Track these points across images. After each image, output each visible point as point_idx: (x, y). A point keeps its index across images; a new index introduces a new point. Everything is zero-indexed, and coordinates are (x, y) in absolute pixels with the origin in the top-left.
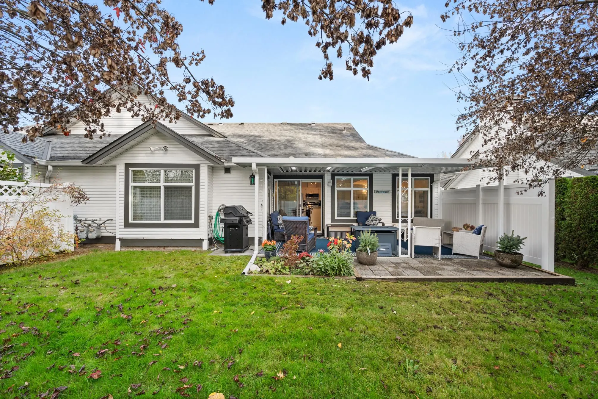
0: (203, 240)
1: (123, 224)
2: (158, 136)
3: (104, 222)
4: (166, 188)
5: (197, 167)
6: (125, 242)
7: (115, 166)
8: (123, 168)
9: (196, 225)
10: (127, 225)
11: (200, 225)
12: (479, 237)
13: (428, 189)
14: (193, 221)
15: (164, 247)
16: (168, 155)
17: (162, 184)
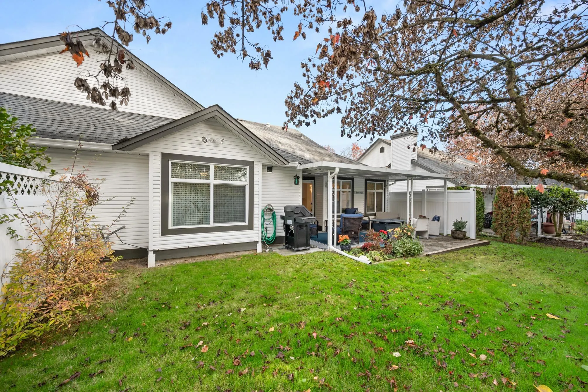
0: (257, 242)
1: (160, 231)
2: (205, 124)
3: (116, 231)
4: (216, 186)
5: (251, 164)
6: (161, 255)
7: (148, 156)
8: (160, 158)
9: (250, 227)
10: (165, 231)
11: (255, 226)
12: (439, 223)
13: (383, 191)
14: (247, 223)
15: (213, 255)
16: (218, 148)
17: (212, 181)
